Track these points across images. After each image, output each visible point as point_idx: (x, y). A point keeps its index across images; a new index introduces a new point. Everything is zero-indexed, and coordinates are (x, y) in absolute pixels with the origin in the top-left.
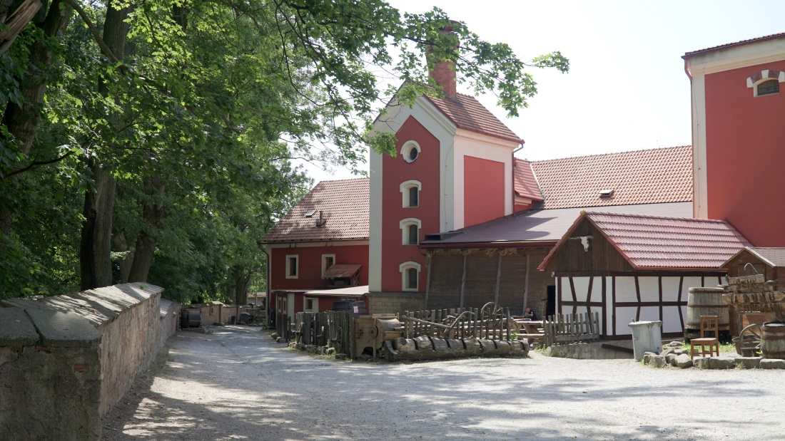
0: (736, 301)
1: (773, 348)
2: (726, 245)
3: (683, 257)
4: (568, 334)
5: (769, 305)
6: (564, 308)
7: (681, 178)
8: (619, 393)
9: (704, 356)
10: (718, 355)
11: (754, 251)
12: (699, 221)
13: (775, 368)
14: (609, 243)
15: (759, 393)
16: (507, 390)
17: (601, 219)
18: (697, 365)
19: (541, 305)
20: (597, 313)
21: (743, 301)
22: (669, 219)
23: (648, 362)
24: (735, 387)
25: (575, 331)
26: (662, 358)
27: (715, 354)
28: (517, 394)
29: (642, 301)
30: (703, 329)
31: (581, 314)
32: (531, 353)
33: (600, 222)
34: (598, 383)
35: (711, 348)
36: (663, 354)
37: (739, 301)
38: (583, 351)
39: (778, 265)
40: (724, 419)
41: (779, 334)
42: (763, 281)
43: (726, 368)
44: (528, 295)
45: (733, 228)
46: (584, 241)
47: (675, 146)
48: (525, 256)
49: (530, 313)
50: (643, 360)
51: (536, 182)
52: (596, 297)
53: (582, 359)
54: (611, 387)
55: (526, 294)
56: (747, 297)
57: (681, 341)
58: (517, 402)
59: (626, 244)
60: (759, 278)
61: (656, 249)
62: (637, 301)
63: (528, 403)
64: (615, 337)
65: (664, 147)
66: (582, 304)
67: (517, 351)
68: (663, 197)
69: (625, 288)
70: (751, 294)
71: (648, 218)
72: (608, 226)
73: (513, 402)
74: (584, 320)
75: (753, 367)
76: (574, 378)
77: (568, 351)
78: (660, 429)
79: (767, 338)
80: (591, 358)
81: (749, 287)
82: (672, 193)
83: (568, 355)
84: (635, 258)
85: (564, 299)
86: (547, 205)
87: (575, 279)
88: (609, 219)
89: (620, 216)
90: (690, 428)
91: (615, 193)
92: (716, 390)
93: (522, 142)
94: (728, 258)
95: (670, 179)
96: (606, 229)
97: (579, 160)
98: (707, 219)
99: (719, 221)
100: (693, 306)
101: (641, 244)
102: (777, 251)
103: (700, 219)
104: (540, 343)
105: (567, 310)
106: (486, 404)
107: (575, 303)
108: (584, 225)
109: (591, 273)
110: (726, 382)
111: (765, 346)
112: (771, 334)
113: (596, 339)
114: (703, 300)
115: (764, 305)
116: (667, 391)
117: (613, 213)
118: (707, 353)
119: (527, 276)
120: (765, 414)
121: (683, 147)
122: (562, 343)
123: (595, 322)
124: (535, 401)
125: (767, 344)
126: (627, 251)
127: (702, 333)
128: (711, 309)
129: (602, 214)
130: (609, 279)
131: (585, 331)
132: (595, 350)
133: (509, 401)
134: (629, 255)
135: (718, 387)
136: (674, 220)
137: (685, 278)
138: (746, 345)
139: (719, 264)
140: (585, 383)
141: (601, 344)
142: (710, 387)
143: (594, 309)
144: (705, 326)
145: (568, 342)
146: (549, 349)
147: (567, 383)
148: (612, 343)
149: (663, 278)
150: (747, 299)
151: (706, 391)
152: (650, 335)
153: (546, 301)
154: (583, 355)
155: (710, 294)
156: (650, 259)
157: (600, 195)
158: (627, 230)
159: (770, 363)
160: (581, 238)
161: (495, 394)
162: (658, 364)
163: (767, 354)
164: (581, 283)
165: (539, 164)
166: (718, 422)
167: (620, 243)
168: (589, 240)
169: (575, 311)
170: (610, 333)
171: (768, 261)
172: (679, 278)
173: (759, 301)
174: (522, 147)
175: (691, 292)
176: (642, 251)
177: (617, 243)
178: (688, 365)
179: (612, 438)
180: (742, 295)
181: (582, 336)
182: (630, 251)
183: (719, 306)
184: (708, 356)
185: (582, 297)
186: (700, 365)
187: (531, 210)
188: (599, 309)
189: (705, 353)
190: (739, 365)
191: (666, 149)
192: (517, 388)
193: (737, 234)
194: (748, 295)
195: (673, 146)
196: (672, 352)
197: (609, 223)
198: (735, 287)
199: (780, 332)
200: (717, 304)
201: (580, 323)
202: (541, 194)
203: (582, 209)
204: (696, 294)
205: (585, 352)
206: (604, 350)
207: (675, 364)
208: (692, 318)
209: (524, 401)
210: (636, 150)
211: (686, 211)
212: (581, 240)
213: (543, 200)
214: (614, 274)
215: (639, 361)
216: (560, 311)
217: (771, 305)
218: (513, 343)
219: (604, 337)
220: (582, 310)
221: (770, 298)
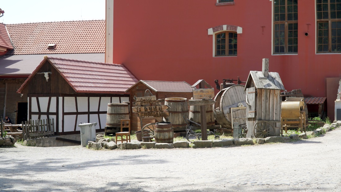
0: (140, 111)
1: (162, 137)
2: (123, 79)
3: (102, 85)
4: (36, 132)
5: (158, 113)
6: (33, 116)
7: (95, 39)
8: (83, 165)
9: (122, 142)
10: (130, 142)
11: (145, 83)
12: (109, 65)
13: (164, 148)
14: (61, 76)
15: (162, 162)
16: (15, 166)
17: (57, 62)
18: (120, 147)
19: (14, 115)
20: (53, 119)
21: (144, 111)
22: (93, 63)
23: (91, 147)
24: (146, 158)
25: (40, 130)
26: (100, 144)
27: (128, 141)
28: (23, 169)
29: (79, 111)
30: (122, 127)
31: (44, 120)
32: (16, 144)
33: (56, 64)
34: (67, 160)
35: (127, 138)
36: (100, 142)
37: (142, 111)
38: (45, 142)
39: (159, 91)
40: (151, 177)
41: (165, 129)
42: (156, 100)
43: (136, 149)
44: (6, 108)
45: (126, 70)
46: (46, 75)
47: (91, 20)
48: (5, 84)
49: (7, 120)
50: (88, 146)
51: (9, 37)
52: (53, 109)
53: (45, 147)
54: (76, 162)
55: (5, 108)
56: (146, 108)
57: (103, 134)
58: (26, 174)
59: (71, 77)
60: (154, 98)
61: (87, 81)
62: (76, 111)
63: (33, 174)
64: (64, 133)
65: (85, 20)
66: (44, 113)
67: (8, 143)
68: (85, 50)
69: (69, 103)
70: (148, 107)
71: (82, 62)
72: (61, 66)
73: (23, 174)
74: (46, 123)
75: (151, 148)
76: (51, 158)
77: (37, 142)
78: (120, 184)
79: (158, 131)
80: (50, 146)
81: (147, 103)
82: (90, 47)
83: (37, 145)
84: (76, 86)
85: (33, 111)
86: (16, 52)
87: (40, 98)
88: (61, 62)
89: (67, 60)
90: (136, 182)
91: (57, 46)
92: (137, 161)
93: (3, 12)
94: (130, 86)
95: (88, 39)
96: (60, 68)
97: (35, 25)
98: (113, 64)
99: (119, 65)
100: (111, 114)
101: (79, 78)
102: (157, 83)
103: (110, 64)
104: (20, 138)
105: (35, 118)
106: (9, 176)
107: (40, 113)
108: (46, 65)
109: (49, 95)
110: (139, 156)
111: (157, 135)
112: (160, 129)
113: (52, 135)
114: (116, 111)
115: (156, 113)
116: (110, 162)
117: (63, 58)
118: (124, 140)
119: (6, 96)
120: (172, 173)
121: (96, 21)
122: (33, 138)
123: (52, 125)
124: (36, 172)
125: (158, 134)
126: (72, 81)
127: (121, 130)
128: (120, 116)
129: (57, 59)
130: (61, 98)
131: (46, 130)
132: (52, 141)
133: (21, 173)
134: (73, 84)
135: (137, 159)
136: (96, 63)
137: (102, 98)
138: (145, 136)
139: (125, 90)
140: (60, 161)
141: (55, 137)
142: (132, 159)
143: (51, 117)
144: (123, 125)
145: (36, 137)
146: (25, 141)
147: (49, 161)
148: (62, 137)
149: (90, 98)
150: (146, 110)
151: (132, 161)
152: (91, 131)
153: (17, 112)
154: (45, 144)
155: (120, 107)
156: (84, 86)
157: (48, 47)
158: (71, 69)
159: (161, 145)
160: (45, 73)
161: (9, 169)
162: (98, 148)
163: (158, 140)
164: (44, 101)
165: (11, 26)
166: (148, 178)
167: (68, 77)
168: (49, 74)
169: (39, 118)
170: (60, 130)
171: (153, 88)
172: (99, 98)
173: (153, 111)
174: (3, 15)
175: (109, 106)
176: (80, 82)
177: (66, 77)
178: (115, 148)
179: (95, 191)
180: (143, 107)
181: (45, 134)
182: (73, 82)
183: (124, 114)
184: (125, 142)
185: (44, 109)
186: (121, 147)
187: (6, 55)
188: (54, 117)
189: (123, 140)
190: (144, 147)
191: (86, 21)
192: (21, 166)
193: (129, 73)
194: (147, 107)
195: (90, 20)
196: (105, 140)
197: (61, 64)
198: (140, 103)
199: (166, 128)
200: (123, 113)
201: (43, 125)
202: (12, 45)
203: (45, 55)
204: (112, 107)
205: (46, 143)
206: (57, 141)
207: (107, 147)
208: (109, 121)
209: (30, 173)
210: (69, 21)
211: (100, 58)
212: (44, 74)
213: (13, 49)
214: (64, 95)
215: (85, 146)
216: (30, 118)
217: (160, 113)
218: (6, 139)
219: (57, 133)
220: (43, 117)
221: (159, 109)
